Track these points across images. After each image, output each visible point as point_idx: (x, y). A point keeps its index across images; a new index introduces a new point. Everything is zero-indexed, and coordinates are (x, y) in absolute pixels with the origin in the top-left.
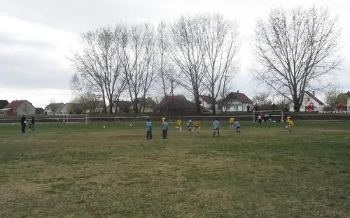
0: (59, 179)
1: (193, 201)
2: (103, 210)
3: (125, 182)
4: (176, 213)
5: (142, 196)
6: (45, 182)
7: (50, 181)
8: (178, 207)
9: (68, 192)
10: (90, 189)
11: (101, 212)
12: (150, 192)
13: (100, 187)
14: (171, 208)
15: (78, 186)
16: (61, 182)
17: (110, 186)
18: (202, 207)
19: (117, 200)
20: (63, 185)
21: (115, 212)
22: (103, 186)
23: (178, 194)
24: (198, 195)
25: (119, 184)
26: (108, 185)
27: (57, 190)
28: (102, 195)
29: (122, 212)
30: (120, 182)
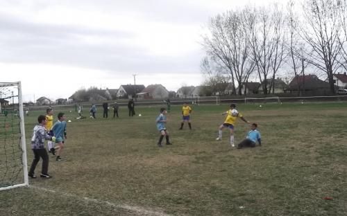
0: (200, 153)
1: (326, 174)
2: (243, 177)
3: (260, 156)
4: (311, 183)
5: (277, 168)
6: (189, 154)
7: (194, 154)
8: (312, 178)
9: (211, 163)
10: (229, 161)
11: (241, 179)
12: (283, 164)
13: (238, 159)
14: (305, 178)
15: (219, 158)
16: (203, 155)
17: (248, 159)
18: (335, 179)
19: (254, 170)
20: (204, 157)
21: (254, 179)
22: (241, 159)
23: (312, 167)
24: (332, 169)
25: (255, 158)
26: (244, 158)
27: (201, 161)
28: (241, 166)
29: (260, 180)
30: (255, 156)
